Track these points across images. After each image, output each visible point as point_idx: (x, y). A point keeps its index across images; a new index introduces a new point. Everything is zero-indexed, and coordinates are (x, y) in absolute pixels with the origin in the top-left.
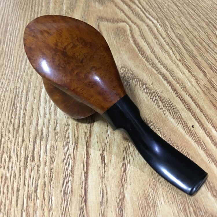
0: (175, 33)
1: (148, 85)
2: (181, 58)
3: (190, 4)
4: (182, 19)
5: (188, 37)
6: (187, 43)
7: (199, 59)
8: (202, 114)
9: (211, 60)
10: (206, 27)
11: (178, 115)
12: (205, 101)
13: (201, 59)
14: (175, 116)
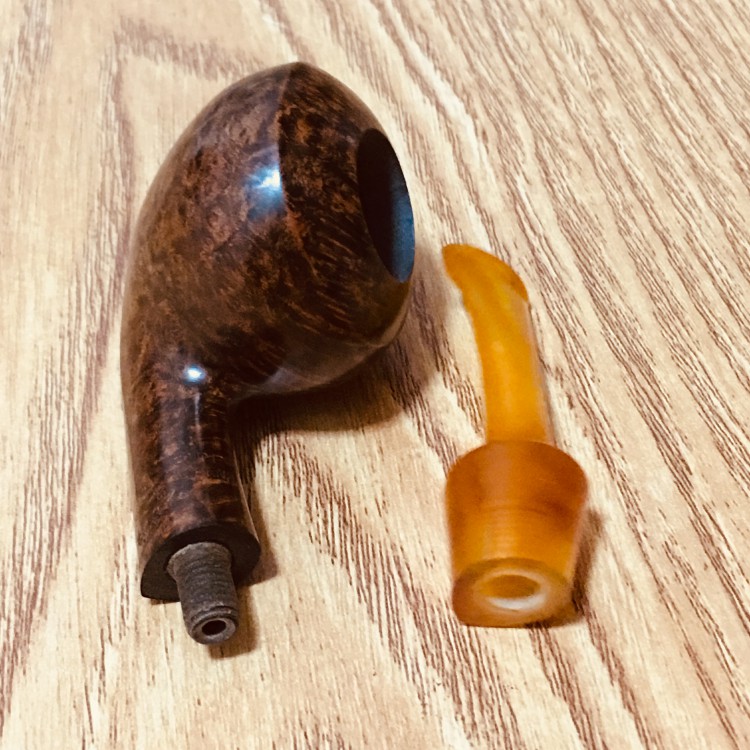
0: (555, 197)
1: (355, 508)
2: (569, 360)
3: (668, 20)
4: (606, 114)
5: (624, 231)
6: (615, 271)
7: (664, 382)
8: (632, 724)
9: (726, 396)
10: (729, 183)
11: (497, 718)
12: (659, 643)
13: (674, 379)
14: (483, 721)
